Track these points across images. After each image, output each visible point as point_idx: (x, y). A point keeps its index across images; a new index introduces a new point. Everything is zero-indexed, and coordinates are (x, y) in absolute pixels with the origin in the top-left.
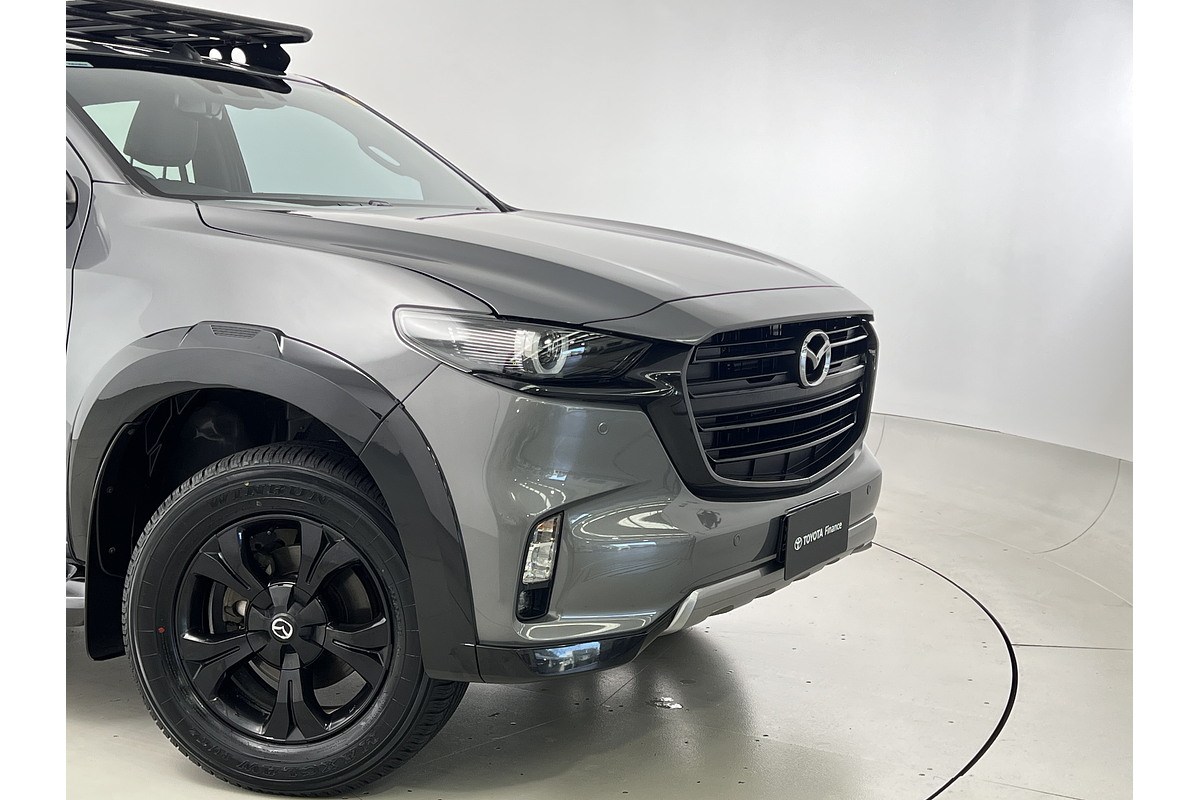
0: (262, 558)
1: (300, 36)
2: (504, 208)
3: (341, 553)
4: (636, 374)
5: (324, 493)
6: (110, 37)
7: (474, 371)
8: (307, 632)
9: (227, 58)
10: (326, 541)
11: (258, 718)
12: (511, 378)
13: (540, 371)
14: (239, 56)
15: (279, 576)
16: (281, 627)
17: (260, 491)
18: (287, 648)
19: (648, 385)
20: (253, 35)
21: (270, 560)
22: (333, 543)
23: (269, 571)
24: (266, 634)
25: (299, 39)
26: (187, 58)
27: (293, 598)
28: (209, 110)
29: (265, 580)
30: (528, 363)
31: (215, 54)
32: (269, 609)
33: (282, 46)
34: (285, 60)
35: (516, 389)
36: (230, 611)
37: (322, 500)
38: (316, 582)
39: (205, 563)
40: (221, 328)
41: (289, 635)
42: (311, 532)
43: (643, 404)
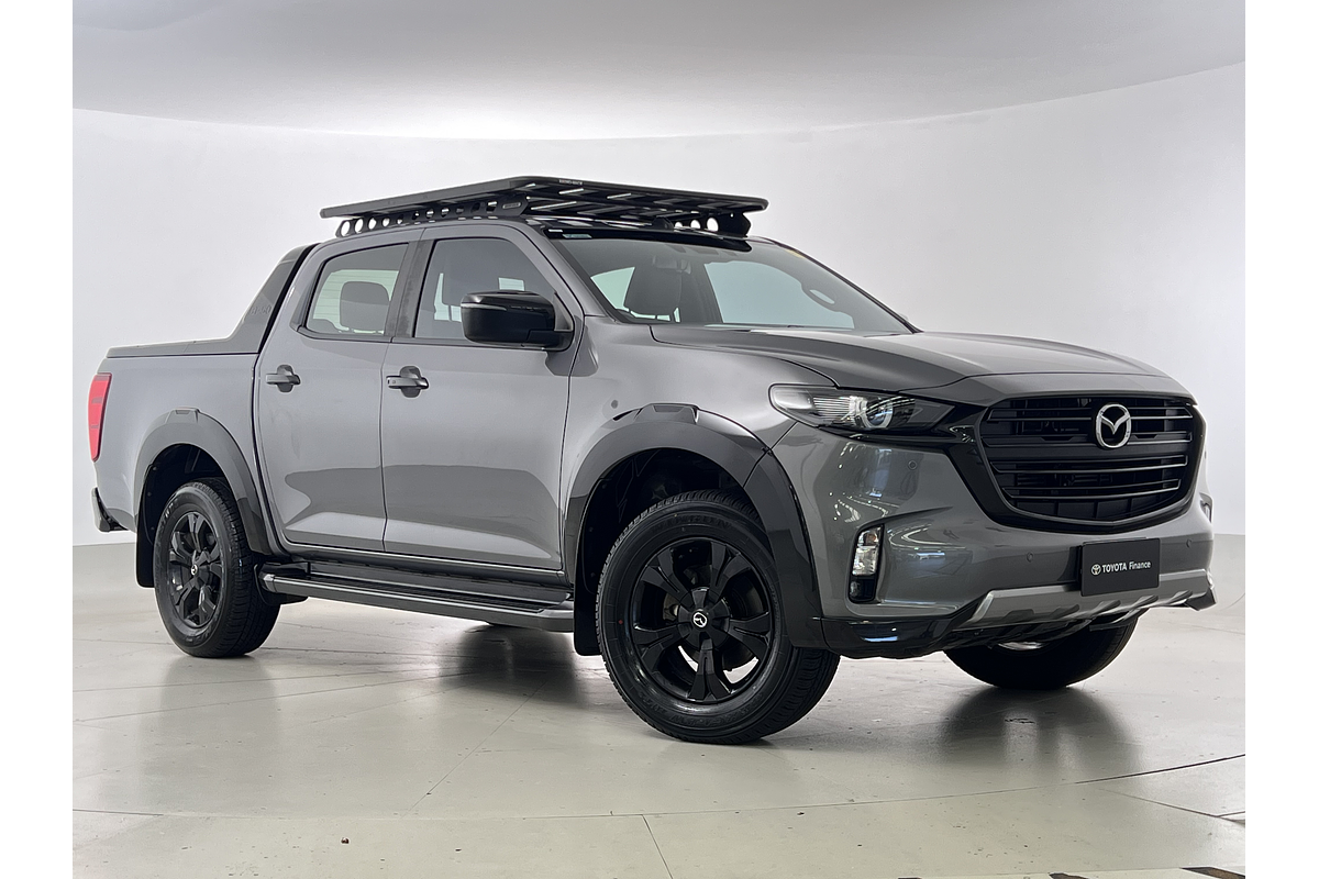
0: (688, 572)
1: (759, 205)
2: (913, 330)
3: (738, 564)
4: (944, 427)
5: (725, 520)
6: (616, 216)
7: (820, 426)
8: (717, 622)
9: (704, 226)
10: (729, 555)
11: (686, 688)
12: (841, 429)
13: (869, 426)
14: (712, 225)
15: (699, 584)
16: (700, 620)
17: (684, 520)
18: (703, 635)
19: (951, 435)
20: (722, 207)
21: (695, 575)
22: (733, 557)
23: (693, 582)
24: (690, 624)
25: (759, 208)
26: (664, 228)
27: (708, 601)
28: (679, 265)
29: (690, 587)
30: (858, 420)
31: (695, 224)
32: (692, 608)
33: (745, 214)
34: (746, 225)
35: (847, 437)
36: (668, 612)
37: (725, 526)
38: (722, 586)
39: (650, 576)
40: (659, 407)
41: (704, 624)
42: (718, 550)
43: (945, 449)
